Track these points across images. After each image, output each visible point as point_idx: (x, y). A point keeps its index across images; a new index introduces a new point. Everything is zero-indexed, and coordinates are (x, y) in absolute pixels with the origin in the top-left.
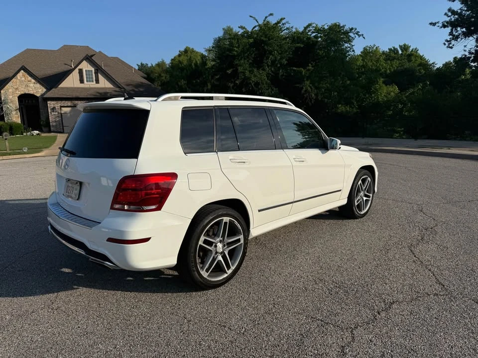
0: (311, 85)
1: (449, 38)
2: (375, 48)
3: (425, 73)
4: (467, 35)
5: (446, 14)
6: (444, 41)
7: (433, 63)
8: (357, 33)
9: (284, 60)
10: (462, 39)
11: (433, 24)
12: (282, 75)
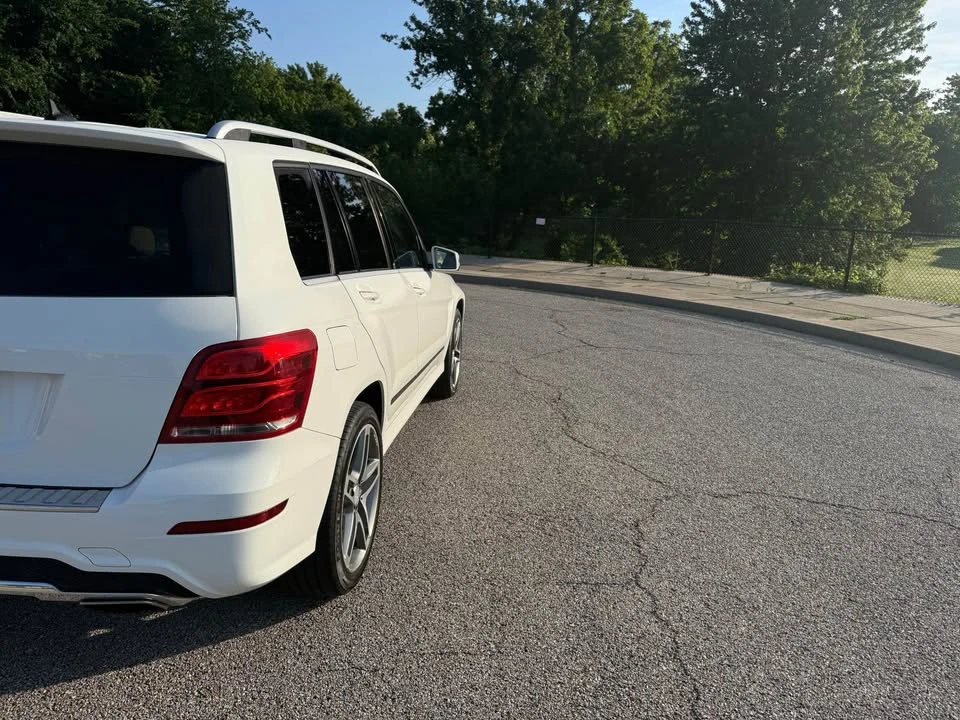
0: (164, 119)
1: (415, 68)
2: (264, 59)
3: (357, 125)
4: (440, 68)
5: (406, 24)
6: (408, 74)
7: (367, 109)
8: (255, 23)
9: (93, 49)
10: (433, 75)
11: (389, 38)
12: (89, 85)
